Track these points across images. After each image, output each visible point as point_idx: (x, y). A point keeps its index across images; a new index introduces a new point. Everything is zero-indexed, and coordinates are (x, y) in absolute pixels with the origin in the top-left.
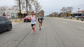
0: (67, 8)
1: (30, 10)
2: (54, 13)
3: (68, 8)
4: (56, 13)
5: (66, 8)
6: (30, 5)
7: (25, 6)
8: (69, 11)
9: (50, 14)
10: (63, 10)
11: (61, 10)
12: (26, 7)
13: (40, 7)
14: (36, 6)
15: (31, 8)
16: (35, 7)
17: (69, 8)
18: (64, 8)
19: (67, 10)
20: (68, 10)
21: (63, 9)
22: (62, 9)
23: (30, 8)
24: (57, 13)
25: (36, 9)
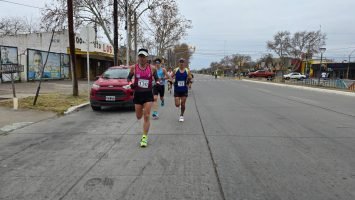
0: (297, 35)
1: (130, 36)
2: (231, 57)
3: (302, 35)
4: (241, 58)
5: (292, 36)
6: (130, 13)
7: (104, 15)
8: (305, 51)
9: (213, 64)
10: (277, 44)
11: (270, 46)
12: (112, 21)
13: (179, 28)
14: (158, 23)
15: (135, 28)
16: (154, 28)
17: (307, 38)
18: (283, 38)
19: (298, 48)
20: (301, 48)
21: (280, 41)
22: (273, 41)
23: (132, 25)
24: (248, 58)
25: (161, 37)
